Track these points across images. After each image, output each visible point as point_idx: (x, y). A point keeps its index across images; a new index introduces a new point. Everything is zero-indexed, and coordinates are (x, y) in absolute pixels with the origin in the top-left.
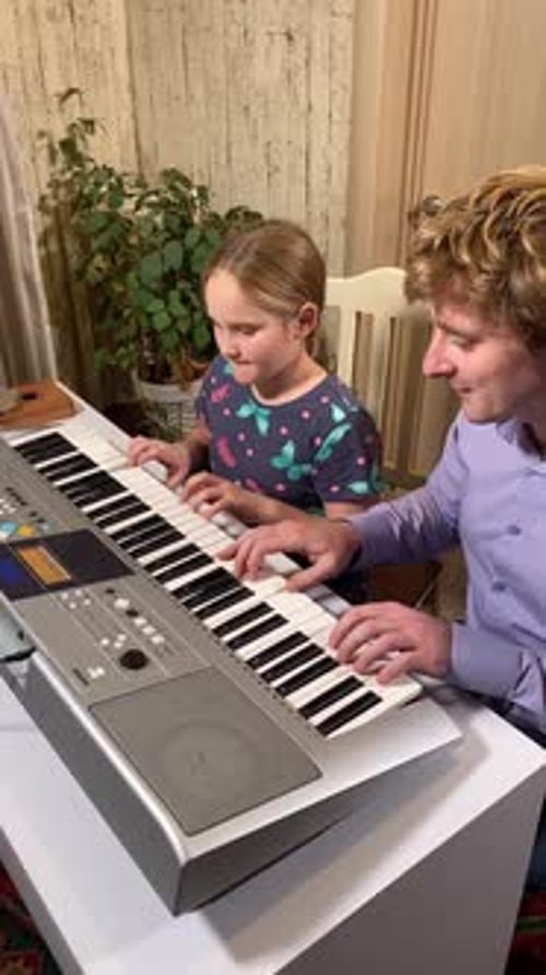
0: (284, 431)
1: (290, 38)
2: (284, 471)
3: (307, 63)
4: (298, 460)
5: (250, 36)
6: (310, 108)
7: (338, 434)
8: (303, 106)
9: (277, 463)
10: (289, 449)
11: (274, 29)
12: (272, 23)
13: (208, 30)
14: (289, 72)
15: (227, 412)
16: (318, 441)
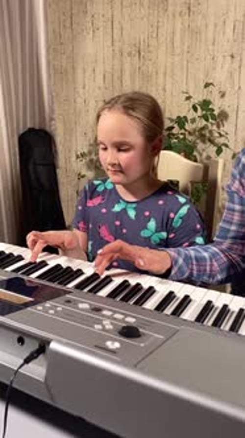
0: (147, 214)
1: (232, 57)
2: (149, 238)
3: (240, 67)
4: (158, 230)
5: (215, 59)
6: (240, 88)
7: (184, 210)
8: (236, 88)
9: (145, 233)
10: (152, 224)
11: (226, 54)
12: (226, 52)
13: (197, 59)
14: (231, 73)
15: (104, 211)
16: (172, 215)
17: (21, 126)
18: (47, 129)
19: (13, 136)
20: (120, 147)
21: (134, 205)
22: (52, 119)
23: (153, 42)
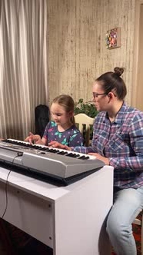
0: (64, 136)
10: (65, 140)
15: (52, 134)
16: (70, 137)
17: (37, 104)
18: (47, 105)
19: (33, 107)
20: (58, 115)
21: (61, 133)
22: (49, 101)
23: (93, 70)
